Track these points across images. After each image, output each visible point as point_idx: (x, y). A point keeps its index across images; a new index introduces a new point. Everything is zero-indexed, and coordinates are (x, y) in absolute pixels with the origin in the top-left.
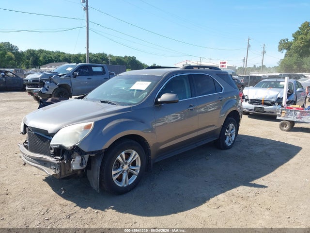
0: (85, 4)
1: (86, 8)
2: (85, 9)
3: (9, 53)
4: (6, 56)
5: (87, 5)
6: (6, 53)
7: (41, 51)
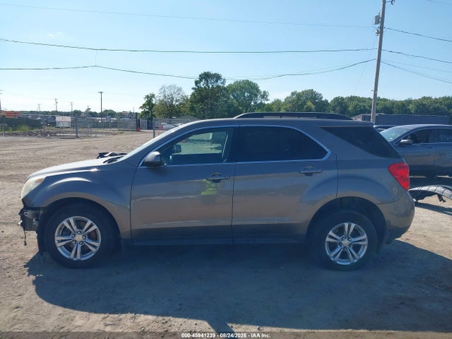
0: (379, 25)
1: (381, 32)
2: (378, 33)
3: (309, 103)
4: (305, 107)
5: (382, 28)
6: (305, 103)
7: (352, 99)
